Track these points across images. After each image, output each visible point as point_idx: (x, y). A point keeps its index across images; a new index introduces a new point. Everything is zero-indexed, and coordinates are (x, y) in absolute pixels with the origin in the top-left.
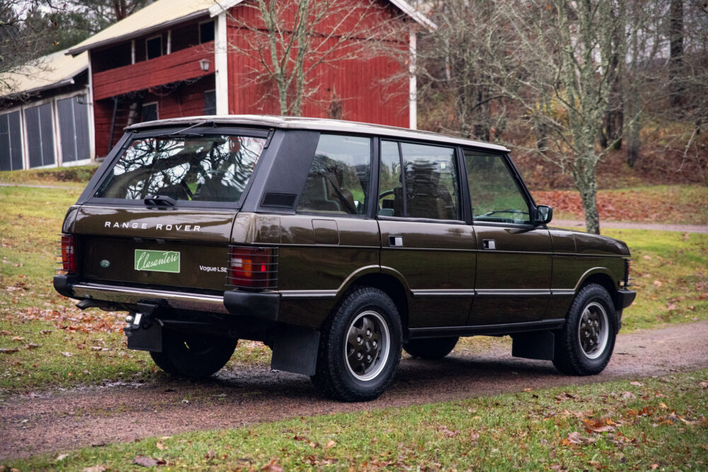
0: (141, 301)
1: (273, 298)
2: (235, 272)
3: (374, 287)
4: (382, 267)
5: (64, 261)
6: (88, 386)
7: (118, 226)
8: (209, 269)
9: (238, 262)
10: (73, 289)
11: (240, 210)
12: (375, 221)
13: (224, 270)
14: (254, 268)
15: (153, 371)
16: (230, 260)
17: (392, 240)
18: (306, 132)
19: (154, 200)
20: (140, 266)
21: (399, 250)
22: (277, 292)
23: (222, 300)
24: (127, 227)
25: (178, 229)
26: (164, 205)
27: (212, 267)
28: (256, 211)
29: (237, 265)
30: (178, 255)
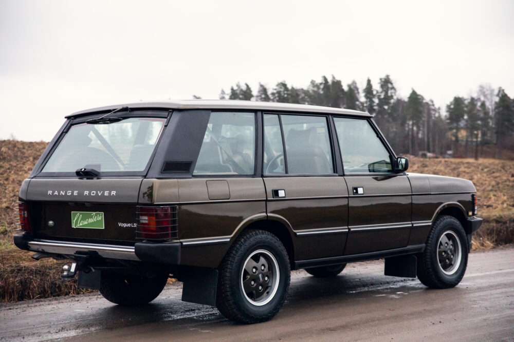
1: (176, 248)
2: (144, 227)
4: (269, 215)
5: (22, 223)
7: (57, 194)
8: (125, 225)
9: (145, 219)
10: (29, 245)
11: (145, 177)
12: (262, 179)
13: (135, 225)
14: (158, 223)
16: (139, 218)
17: (277, 192)
18: (199, 111)
19: (83, 171)
20: (76, 225)
21: (282, 200)
22: (179, 241)
23: (134, 250)
24: (63, 194)
25: (100, 195)
26: (91, 175)
27: (127, 223)
28: (157, 177)
29: (144, 222)
30: (102, 215)
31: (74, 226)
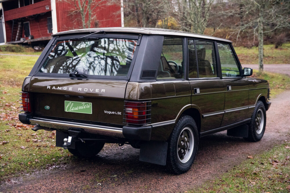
0: (70, 129)
1: (149, 129)
3: (188, 115)
4: (192, 105)
5: (23, 106)
6: (40, 170)
7: (55, 88)
8: (110, 113)
9: (130, 110)
10: (30, 121)
11: (129, 81)
12: (188, 81)
13: (120, 113)
14: (139, 113)
15: (68, 156)
16: (125, 109)
17: (196, 90)
18: (158, 36)
19: (75, 75)
20: (68, 110)
21: (199, 95)
22: (150, 125)
23: (122, 131)
24: (60, 89)
26: (81, 77)
27: (112, 111)
28: (138, 81)
29: (128, 112)
30: (91, 104)
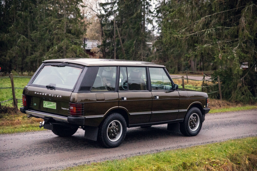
0: (45, 117)
1: (83, 119)
2: (72, 111)
4: (119, 107)
5: (23, 103)
7: (38, 94)
8: (64, 109)
9: (72, 108)
10: (26, 112)
11: (73, 92)
12: (117, 93)
14: (77, 110)
16: (70, 107)
17: (123, 98)
18: (95, 67)
19: (49, 87)
20: (45, 106)
22: (84, 116)
23: (67, 119)
24: (41, 94)
25: (55, 96)
26: (52, 88)
28: (77, 92)
29: (71, 109)
30: (55, 104)
31: (44, 107)
